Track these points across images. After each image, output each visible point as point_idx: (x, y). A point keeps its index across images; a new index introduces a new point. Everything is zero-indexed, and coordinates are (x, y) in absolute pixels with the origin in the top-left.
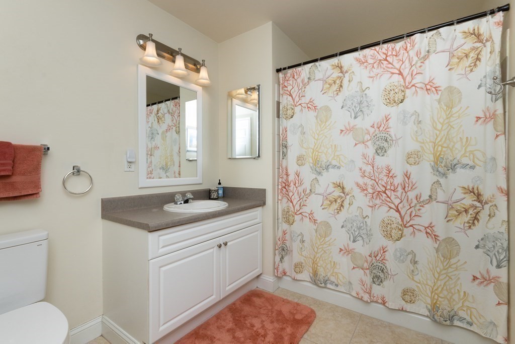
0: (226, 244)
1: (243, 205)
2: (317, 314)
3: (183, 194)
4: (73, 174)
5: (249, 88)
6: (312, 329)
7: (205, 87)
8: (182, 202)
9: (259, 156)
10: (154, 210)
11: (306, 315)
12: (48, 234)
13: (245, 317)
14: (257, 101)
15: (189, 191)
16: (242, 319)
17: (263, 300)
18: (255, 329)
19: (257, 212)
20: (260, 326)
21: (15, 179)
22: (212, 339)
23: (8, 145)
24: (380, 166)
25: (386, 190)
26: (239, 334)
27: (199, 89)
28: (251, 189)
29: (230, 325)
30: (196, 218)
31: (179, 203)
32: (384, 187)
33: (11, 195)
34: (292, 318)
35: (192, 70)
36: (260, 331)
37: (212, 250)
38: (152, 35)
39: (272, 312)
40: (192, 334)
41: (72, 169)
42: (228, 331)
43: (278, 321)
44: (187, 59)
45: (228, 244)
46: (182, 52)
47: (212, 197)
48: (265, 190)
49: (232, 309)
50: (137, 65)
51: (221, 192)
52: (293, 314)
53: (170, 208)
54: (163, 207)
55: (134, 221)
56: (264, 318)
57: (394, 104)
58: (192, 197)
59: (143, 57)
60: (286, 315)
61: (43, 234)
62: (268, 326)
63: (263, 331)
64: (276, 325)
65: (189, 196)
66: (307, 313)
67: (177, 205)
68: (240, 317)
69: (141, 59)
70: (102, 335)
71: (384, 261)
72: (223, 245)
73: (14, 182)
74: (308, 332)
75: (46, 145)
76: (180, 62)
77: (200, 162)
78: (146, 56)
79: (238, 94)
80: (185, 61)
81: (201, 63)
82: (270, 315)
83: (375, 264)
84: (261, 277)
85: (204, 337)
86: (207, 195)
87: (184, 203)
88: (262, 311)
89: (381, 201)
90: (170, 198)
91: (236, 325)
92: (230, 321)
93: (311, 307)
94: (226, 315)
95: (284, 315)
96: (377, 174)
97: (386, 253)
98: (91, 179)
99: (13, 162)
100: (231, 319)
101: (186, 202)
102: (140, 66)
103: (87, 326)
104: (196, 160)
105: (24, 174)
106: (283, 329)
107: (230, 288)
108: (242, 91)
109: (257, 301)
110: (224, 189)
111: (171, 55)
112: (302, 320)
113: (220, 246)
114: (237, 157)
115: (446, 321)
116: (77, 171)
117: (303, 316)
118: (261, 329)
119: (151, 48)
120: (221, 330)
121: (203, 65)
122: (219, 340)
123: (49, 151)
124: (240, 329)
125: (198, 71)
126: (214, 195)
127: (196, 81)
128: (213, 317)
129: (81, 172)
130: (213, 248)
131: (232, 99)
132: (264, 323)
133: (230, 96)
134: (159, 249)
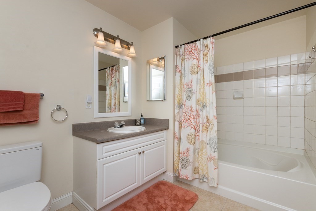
0: (143, 152)
1: (155, 129)
2: (199, 197)
3: (120, 122)
4: (57, 110)
5: (160, 57)
6: (195, 206)
7: (133, 58)
8: (119, 127)
9: (165, 99)
10: (102, 131)
11: (192, 198)
12: (42, 143)
13: (155, 197)
14: (164, 66)
15: (123, 120)
16: (153, 198)
17: (166, 187)
18: (160, 204)
19: (163, 133)
20: (163, 202)
21: (25, 112)
22: (134, 208)
23: (21, 93)
24: (188, 106)
25: (190, 118)
26: (150, 207)
27: (130, 59)
28: (160, 119)
29: (146, 201)
30: (125, 136)
31: (117, 127)
32: (190, 116)
33: (23, 121)
34: (183, 199)
35: (125, 48)
36: (163, 205)
37: (135, 156)
38: (102, 28)
39: (171, 195)
40: (123, 205)
41: (56, 106)
42: (144, 204)
43: (174, 200)
44: (122, 42)
45: (145, 152)
46: (119, 37)
47: (137, 124)
48: (168, 120)
49: (148, 192)
50: (93, 46)
51: (142, 121)
52: (184, 197)
53: (112, 130)
54: (107, 130)
55: (89, 137)
56: (166, 198)
57: (194, 74)
58: (124, 123)
59: (97, 41)
60: (179, 197)
61: (40, 144)
62: (168, 203)
63: (165, 206)
64: (173, 202)
65: (123, 123)
66: (192, 196)
67: (115, 129)
68: (152, 196)
69: (95, 43)
70: (72, 203)
71: (188, 156)
72: (142, 153)
73: (24, 114)
74: (193, 208)
75: (42, 93)
76: (118, 43)
77: (130, 103)
78: (98, 41)
79: (153, 62)
80: (121, 43)
81: (131, 44)
82: (170, 196)
83: (183, 158)
84: (166, 173)
85: (130, 207)
86: (134, 123)
87: (120, 127)
88: (165, 194)
89: (188, 124)
90: (112, 124)
91: (149, 201)
92: (145, 199)
93: (196, 193)
94: (143, 195)
95: (178, 197)
96: (187, 110)
97: (189, 152)
98: (67, 112)
99: (24, 102)
100: (147, 198)
101: (121, 126)
102: (95, 47)
103: (64, 197)
104: (128, 102)
105: (29, 110)
106: (177, 205)
107: (146, 179)
108: (156, 60)
109: (163, 187)
110: (145, 119)
111: (113, 40)
112: (189, 200)
113: (140, 153)
114: (153, 100)
115: (201, 180)
116: (59, 108)
117: (190, 198)
118: (164, 205)
119: (101, 36)
120: (140, 204)
121: (132, 45)
122: (138, 209)
123: (44, 97)
124: (151, 203)
125: (129, 48)
126: (138, 123)
127: (128, 54)
128: (136, 196)
129: (61, 109)
130: (136, 154)
131: (150, 65)
132: (166, 201)
133: (149, 63)
134: (103, 154)
